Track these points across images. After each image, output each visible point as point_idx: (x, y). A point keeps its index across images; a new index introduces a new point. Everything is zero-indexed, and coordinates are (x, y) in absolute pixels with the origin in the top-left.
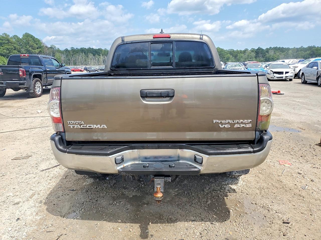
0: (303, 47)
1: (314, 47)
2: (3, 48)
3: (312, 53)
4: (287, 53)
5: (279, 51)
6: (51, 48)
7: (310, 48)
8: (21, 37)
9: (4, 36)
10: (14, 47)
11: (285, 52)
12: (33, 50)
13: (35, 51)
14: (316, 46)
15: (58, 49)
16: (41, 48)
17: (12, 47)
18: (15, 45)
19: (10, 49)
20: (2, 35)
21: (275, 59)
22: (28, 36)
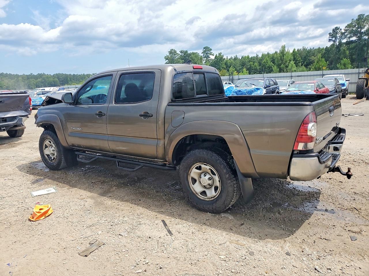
0: (32, 74)
1: (44, 74)
3: (43, 81)
4: (18, 80)
5: (7, 78)
7: (40, 76)
11: (15, 80)
14: (46, 74)
21: (4, 86)
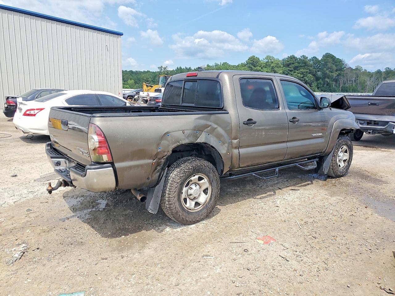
2: (298, 72)
6: (357, 69)
8: (320, 59)
9: (302, 58)
10: (310, 70)
12: (331, 74)
13: (332, 74)
15: (365, 70)
16: (341, 70)
17: (307, 70)
18: (311, 68)
19: (305, 73)
20: (300, 57)
22: (328, 57)
